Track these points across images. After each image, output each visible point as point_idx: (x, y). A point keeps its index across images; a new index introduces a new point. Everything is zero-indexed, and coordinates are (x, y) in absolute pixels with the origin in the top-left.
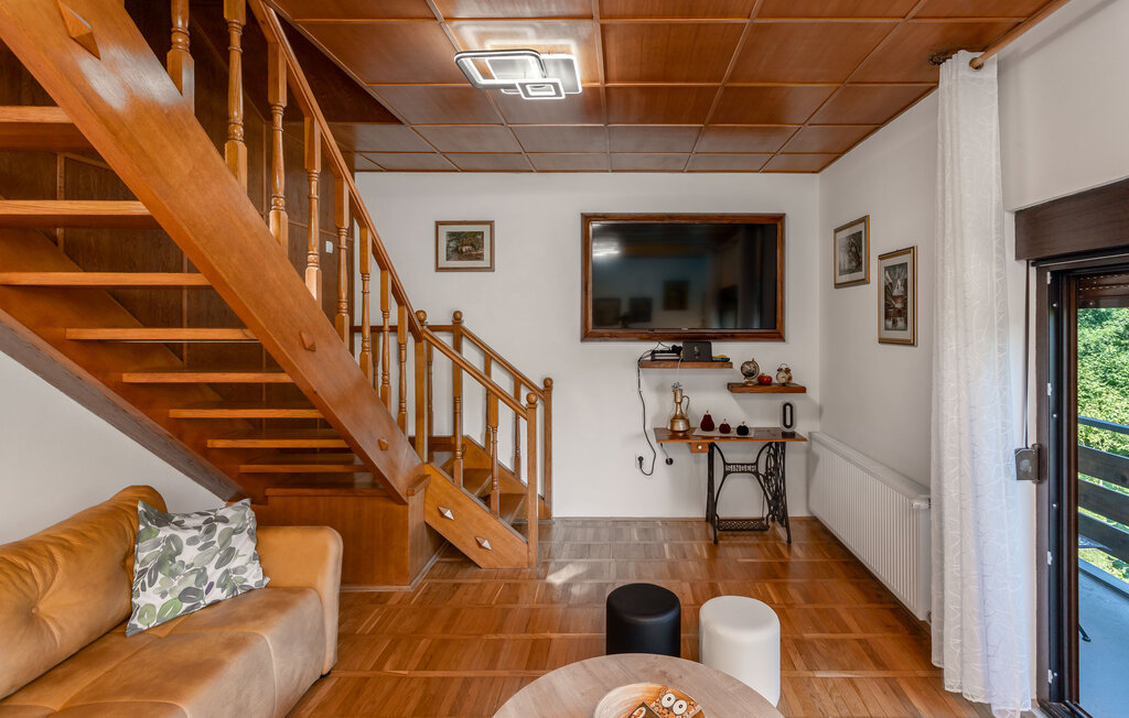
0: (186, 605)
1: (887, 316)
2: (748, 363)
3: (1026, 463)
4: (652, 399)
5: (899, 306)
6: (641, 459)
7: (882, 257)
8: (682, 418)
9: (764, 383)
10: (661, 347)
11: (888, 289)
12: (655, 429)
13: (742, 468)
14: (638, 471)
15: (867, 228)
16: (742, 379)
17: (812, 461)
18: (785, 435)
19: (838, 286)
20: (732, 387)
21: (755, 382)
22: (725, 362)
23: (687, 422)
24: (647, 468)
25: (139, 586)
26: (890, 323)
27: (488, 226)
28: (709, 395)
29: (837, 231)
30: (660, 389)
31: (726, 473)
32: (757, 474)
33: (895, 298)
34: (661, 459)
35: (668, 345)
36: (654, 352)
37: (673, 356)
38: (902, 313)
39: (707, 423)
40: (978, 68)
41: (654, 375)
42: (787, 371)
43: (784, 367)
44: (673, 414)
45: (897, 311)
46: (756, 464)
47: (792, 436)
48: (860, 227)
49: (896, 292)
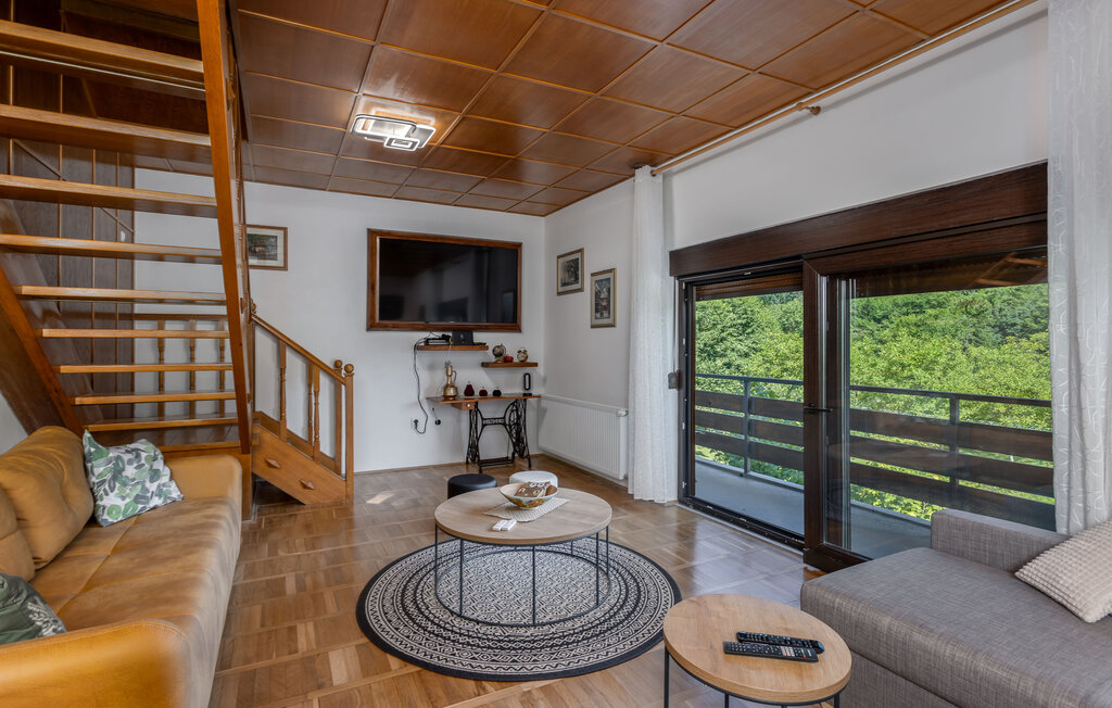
0: (140, 506)
1: (597, 311)
2: (498, 347)
3: (674, 380)
4: (424, 375)
5: (604, 304)
6: (416, 422)
7: (593, 275)
8: (453, 386)
9: (508, 361)
10: (432, 336)
11: (597, 294)
12: (427, 399)
13: (494, 422)
14: (413, 431)
15: (582, 257)
16: (493, 359)
17: (541, 413)
18: (525, 395)
19: (559, 294)
20: (485, 365)
21: (503, 360)
22: (483, 346)
23: (456, 389)
24: (421, 427)
25: (102, 492)
26: (598, 315)
27: (282, 232)
28: (470, 371)
29: (559, 257)
30: (432, 367)
31: (484, 426)
32: (504, 424)
33: (602, 299)
34: (432, 420)
35: (440, 334)
36: (428, 339)
37: (443, 342)
38: (607, 308)
39: (469, 391)
40: (654, 175)
41: (426, 357)
42: (525, 352)
43: (522, 350)
44: (444, 384)
45: (603, 306)
46: (504, 418)
47: (530, 395)
48: (578, 256)
49: (602, 296)
